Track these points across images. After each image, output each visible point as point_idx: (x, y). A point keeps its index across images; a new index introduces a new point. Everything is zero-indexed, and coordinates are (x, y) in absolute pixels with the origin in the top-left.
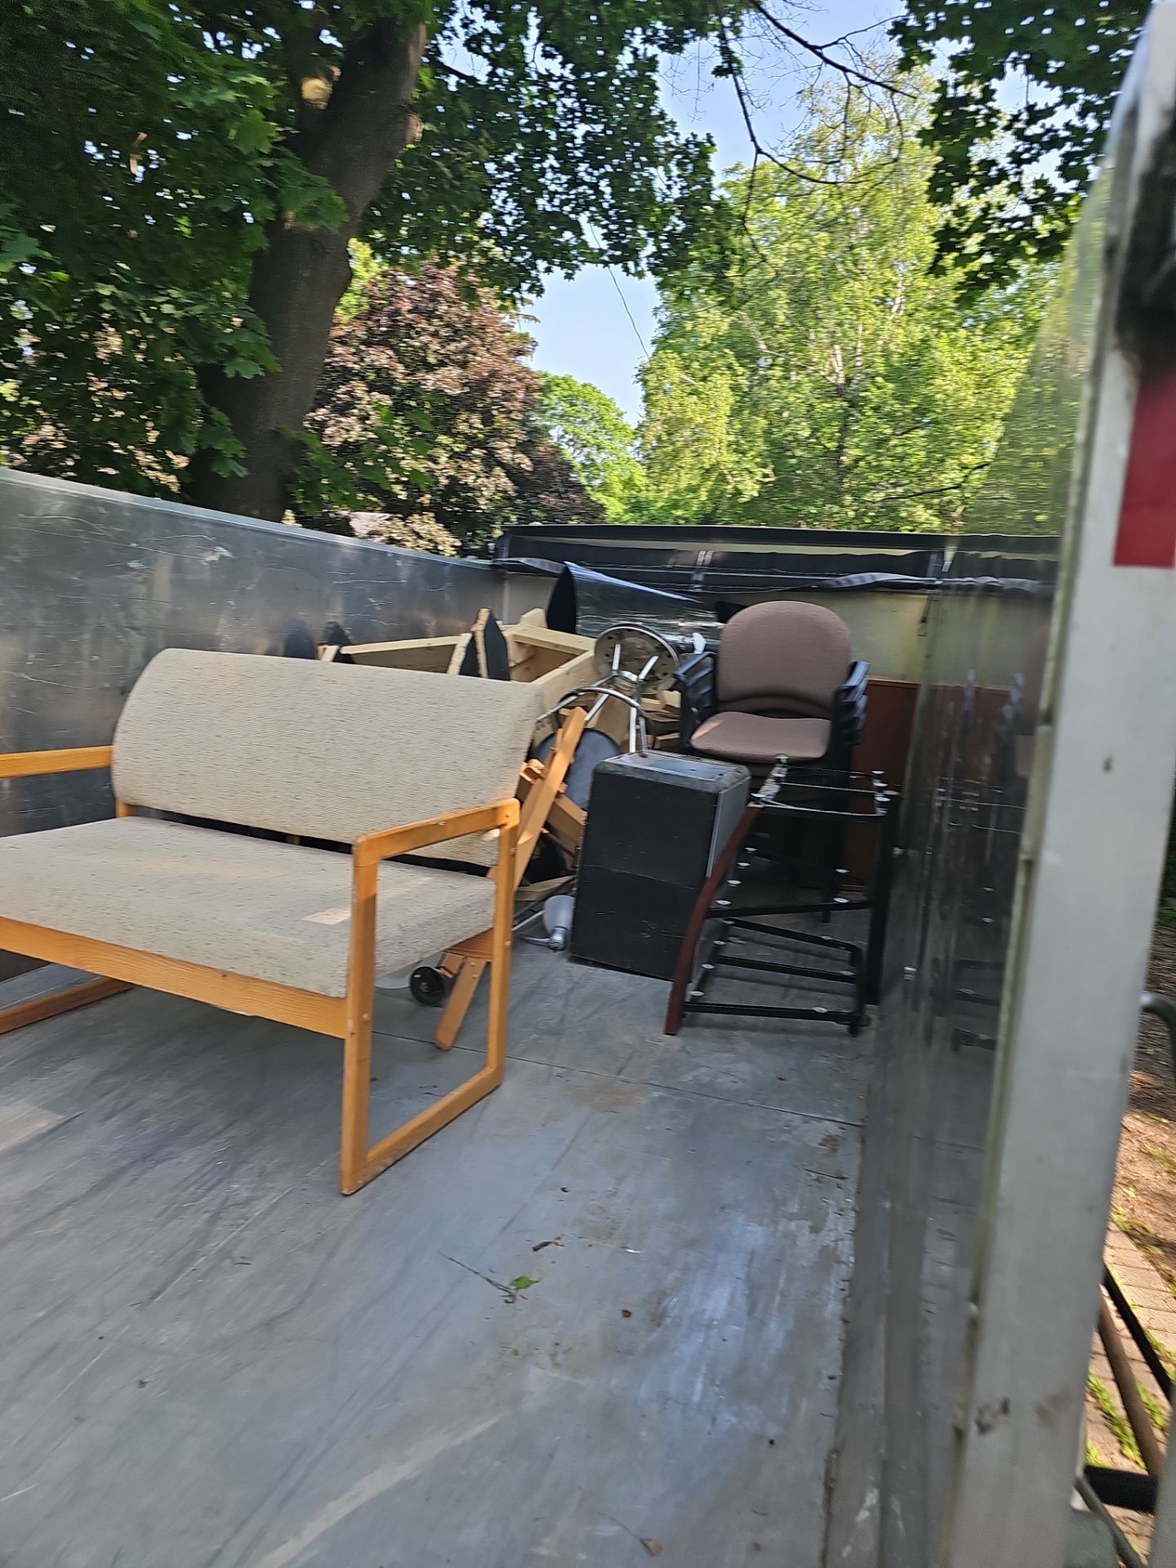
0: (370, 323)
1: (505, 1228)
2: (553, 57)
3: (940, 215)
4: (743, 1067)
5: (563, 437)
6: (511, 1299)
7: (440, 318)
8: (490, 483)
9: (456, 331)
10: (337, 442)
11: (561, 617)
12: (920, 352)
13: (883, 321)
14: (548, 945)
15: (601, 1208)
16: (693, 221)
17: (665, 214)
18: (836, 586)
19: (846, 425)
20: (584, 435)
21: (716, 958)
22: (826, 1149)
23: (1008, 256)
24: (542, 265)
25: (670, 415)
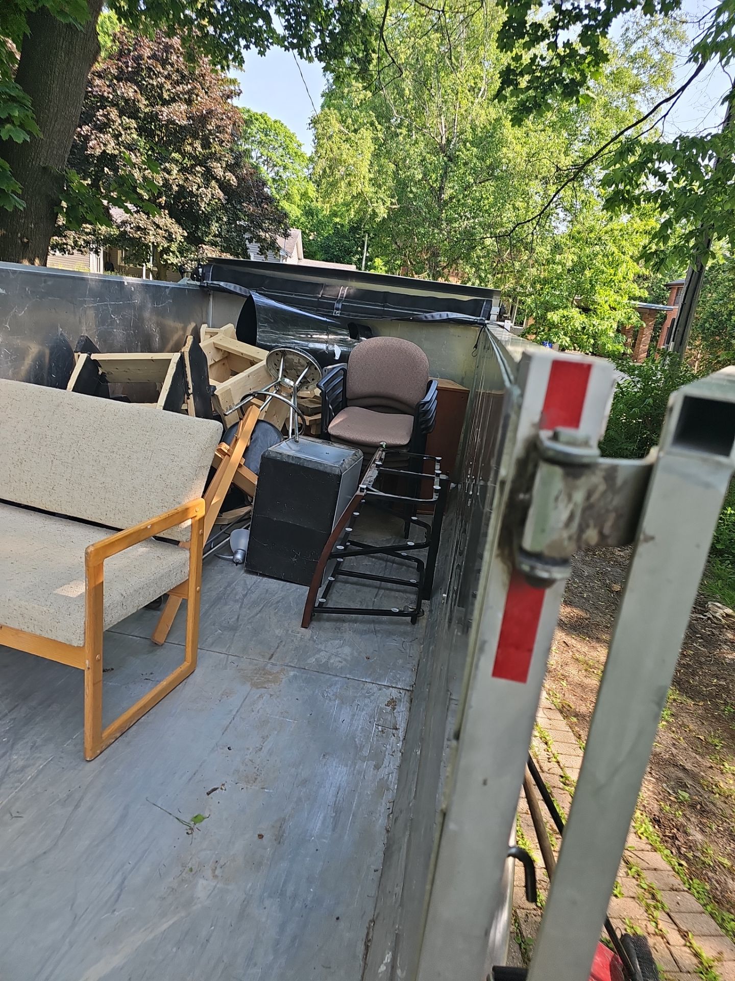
0: (120, 63)
1: (190, 779)
3: (506, 59)
4: (347, 650)
5: (260, 157)
6: (190, 831)
7: (172, 65)
8: (208, 192)
9: (183, 77)
10: (98, 152)
11: (246, 333)
12: (494, 128)
13: (472, 103)
14: (232, 560)
15: (251, 761)
16: (347, 25)
17: (329, 16)
18: (425, 319)
19: (446, 173)
20: (274, 158)
21: (337, 572)
22: (389, 708)
23: (545, 92)
24: (243, 42)
25: (331, 155)
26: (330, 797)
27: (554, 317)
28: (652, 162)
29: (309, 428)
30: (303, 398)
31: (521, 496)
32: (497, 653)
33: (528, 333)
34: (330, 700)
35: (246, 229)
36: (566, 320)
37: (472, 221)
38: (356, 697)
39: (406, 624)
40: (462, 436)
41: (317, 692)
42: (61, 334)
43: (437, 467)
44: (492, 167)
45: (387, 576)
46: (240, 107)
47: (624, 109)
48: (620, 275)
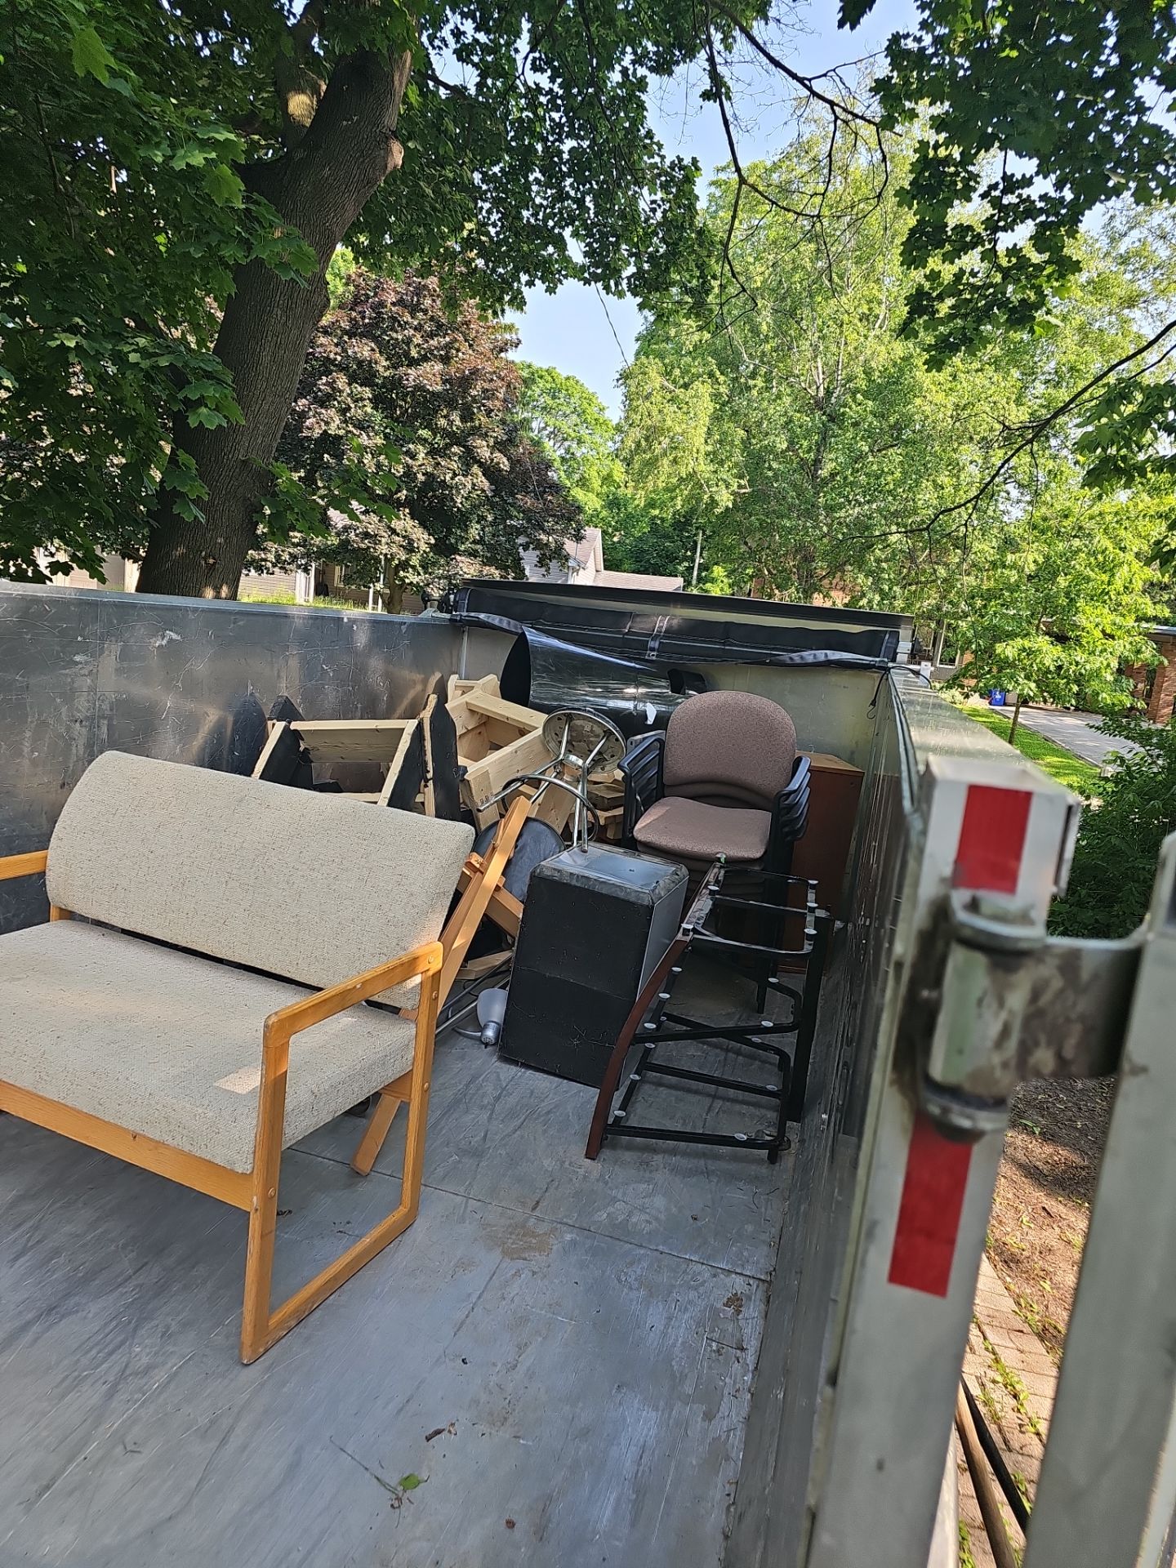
0: (354, 314)
1: (400, 1411)
2: (543, 71)
3: (913, 279)
5: (544, 429)
6: (397, 1503)
7: (425, 312)
8: (468, 482)
9: (440, 326)
10: (317, 433)
11: (514, 688)
12: (901, 370)
13: (866, 337)
14: (479, 1039)
15: (499, 1386)
16: (676, 244)
17: (648, 236)
18: (789, 662)
19: (824, 439)
20: (565, 428)
21: (645, 1066)
22: (730, 1311)
23: (979, 321)
24: (524, 278)
25: (649, 422)
26: (628, 1464)
27: (1008, 650)
28: (1162, 412)
29: (604, 828)
30: (596, 783)
31: (925, 993)
32: (896, 1242)
33: (964, 676)
34: (630, 1288)
35: (519, 531)
36: (1028, 655)
37: (866, 507)
38: (673, 1286)
39: (760, 1161)
40: (853, 844)
41: (608, 1272)
42: (252, 694)
43: (811, 896)
44: (898, 427)
45: (727, 1077)
46: (517, 361)
47: (1113, 331)
48: (1119, 584)
